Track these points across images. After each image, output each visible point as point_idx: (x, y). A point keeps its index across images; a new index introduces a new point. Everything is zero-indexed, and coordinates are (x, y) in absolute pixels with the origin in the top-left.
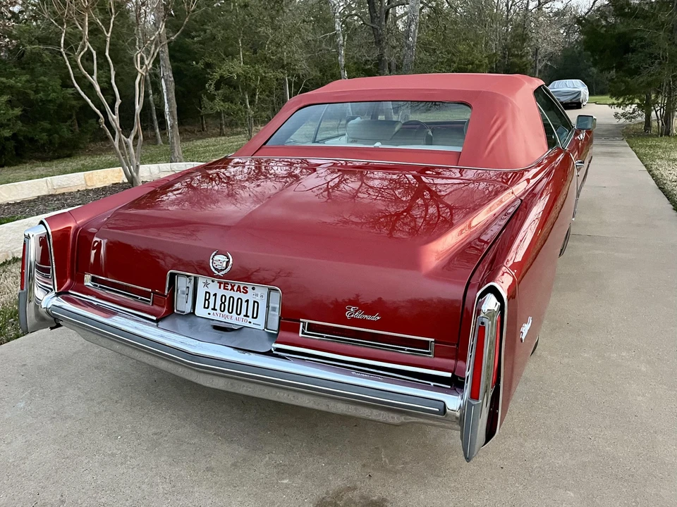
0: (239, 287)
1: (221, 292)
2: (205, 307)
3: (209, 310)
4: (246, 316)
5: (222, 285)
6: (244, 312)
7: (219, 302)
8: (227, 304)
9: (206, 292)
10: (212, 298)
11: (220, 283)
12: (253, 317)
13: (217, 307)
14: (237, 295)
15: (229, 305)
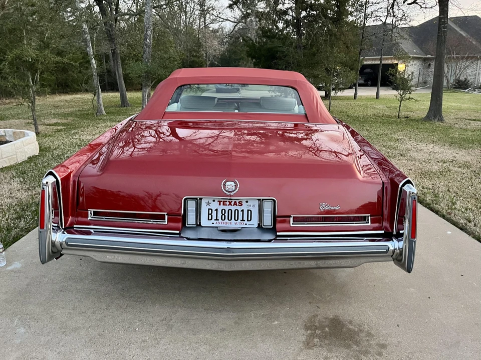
0: (235, 202)
1: (221, 207)
2: (209, 219)
3: (213, 221)
4: (243, 220)
5: (222, 203)
6: (240, 218)
7: (220, 215)
8: (226, 215)
9: (209, 209)
10: (214, 212)
11: (220, 202)
13: (219, 217)
14: (234, 208)
15: (229, 215)
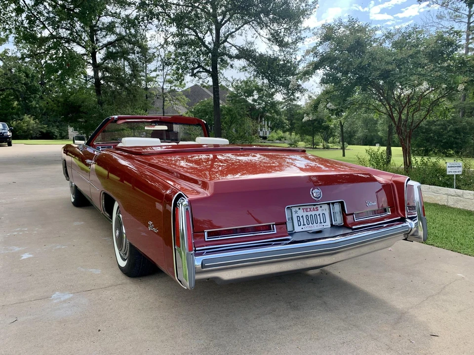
0: (314, 208)
1: (305, 214)
2: (299, 226)
3: (302, 226)
4: (321, 223)
5: (305, 210)
6: (319, 221)
7: (305, 220)
9: (297, 217)
10: (301, 219)
11: (303, 209)
12: (324, 223)
13: (305, 223)
14: (313, 213)
15: (311, 220)
